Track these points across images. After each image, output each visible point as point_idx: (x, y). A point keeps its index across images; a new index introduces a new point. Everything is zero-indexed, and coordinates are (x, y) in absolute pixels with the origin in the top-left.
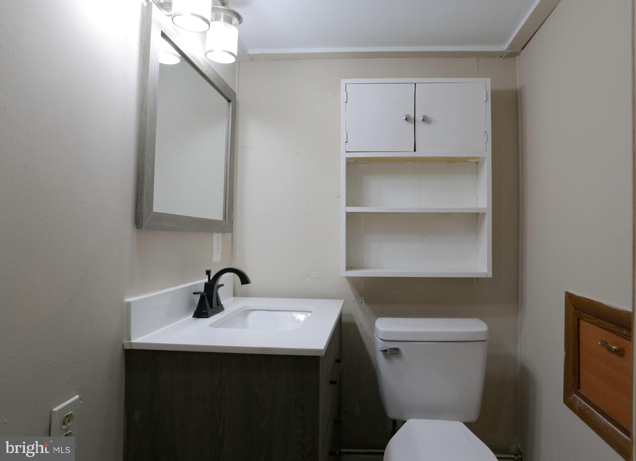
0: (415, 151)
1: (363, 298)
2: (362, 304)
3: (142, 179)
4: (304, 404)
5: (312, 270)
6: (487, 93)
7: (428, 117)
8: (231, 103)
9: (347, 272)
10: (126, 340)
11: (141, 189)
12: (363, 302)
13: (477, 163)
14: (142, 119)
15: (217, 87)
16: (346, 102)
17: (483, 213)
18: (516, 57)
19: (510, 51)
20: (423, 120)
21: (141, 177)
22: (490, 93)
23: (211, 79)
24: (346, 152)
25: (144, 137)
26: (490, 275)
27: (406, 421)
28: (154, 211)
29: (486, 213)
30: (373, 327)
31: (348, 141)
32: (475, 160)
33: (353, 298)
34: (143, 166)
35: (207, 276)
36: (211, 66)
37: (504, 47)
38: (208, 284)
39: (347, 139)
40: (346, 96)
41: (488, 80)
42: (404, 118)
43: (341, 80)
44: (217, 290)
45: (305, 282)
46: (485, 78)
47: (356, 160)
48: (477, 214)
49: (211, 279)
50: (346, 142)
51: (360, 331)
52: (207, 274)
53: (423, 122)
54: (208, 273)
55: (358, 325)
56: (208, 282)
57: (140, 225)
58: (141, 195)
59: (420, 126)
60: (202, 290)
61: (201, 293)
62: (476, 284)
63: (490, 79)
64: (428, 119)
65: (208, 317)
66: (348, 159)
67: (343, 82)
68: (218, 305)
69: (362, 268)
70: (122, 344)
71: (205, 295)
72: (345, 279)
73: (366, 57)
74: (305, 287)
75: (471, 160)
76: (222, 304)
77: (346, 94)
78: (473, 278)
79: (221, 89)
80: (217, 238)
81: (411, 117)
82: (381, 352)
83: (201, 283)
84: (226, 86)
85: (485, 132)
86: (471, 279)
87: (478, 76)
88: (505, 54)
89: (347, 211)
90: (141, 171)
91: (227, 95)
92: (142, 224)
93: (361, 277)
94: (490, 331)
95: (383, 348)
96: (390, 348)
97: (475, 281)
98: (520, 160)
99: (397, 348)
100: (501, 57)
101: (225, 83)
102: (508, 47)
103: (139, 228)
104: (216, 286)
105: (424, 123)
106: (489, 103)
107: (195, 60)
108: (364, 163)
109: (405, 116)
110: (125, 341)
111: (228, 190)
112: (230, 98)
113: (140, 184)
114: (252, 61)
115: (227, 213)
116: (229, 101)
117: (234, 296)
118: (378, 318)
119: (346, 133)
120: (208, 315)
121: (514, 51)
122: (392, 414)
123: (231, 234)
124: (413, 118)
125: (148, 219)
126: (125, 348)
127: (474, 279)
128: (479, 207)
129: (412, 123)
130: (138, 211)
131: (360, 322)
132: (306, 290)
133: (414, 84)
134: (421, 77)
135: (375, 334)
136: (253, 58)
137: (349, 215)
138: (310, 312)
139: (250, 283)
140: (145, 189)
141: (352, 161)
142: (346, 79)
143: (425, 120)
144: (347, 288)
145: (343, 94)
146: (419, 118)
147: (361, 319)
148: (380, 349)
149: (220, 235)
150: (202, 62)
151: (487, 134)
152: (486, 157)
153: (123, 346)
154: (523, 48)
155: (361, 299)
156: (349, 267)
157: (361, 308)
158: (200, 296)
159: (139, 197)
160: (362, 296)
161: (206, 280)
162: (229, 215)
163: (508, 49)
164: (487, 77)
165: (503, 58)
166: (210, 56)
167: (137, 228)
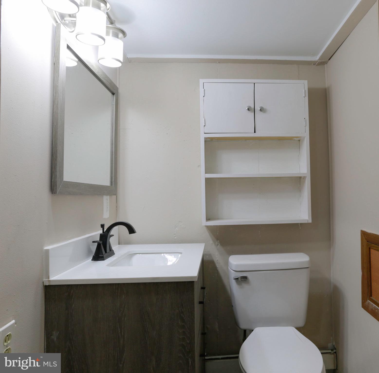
0: (255, 132)
1: (218, 241)
2: (218, 246)
3: (56, 156)
4: (183, 316)
5: (180, 222)
6: (305, 91)
7: (264, 108)
8: (115, 96)
9: (207, 222)
10: (46, 279)
11: (55, 164)
12: (219, 244)
13: (299, 140)
14: (54, 111)
15: (105, 84)
16: (204, 96)
17: (304, 177)
18: (325, 64)
19: (320, 61)
20: (260, 110)
21: (55, 155)
22: (307, 91)
23: (101, 78)
24: (205, 133)
25: (56, 125)
26: (310, 221)
27: (253, 330)
28: (64, 180)
29: (306, 177)
30: (227, 263)
31: (206, 125)
32: (298, 139)
33: (212, 242)
34: (56, 147)
35: (102, 228)
36: (100, 68)
37: (317, 58)
38: (102, 235)
39: (205, 124)
40: (203, 92)
41: (306, 82)
42: (247, 108)
43: (200, 79)
44: (109, 239)
45: (175, 231)
46: (304, 80)
47: (212, 139)
48: (300, 177)
49: (105, 231)
50: (204, 126)
51: (217, 266)
52: (101, 227)
53: (261, 111)
54: (103, 226)
55: (215, 262)
56: (102, 233)
57: (54, 191)
58: (55, 168)
59: (259, 114)
60: (98, 239)
61: (98, 242)
62: (300, 228)
63: (307, 81)
64: (264, 109)
65: (104, 260)
66: (206, 139)
67: (201, 81)
68: (110, 250)
69: (218, 219)
70: (42, 282)
71: (101, 243)
72: (205, 228)
73: (217, 62)
74: (174, 235)
75: (295, 139)
76: (113, 250)
77: (204, 90)
78: (298, 223)
79: (108, 86)
80: (106, 199)
81: (252, 108)
82: (234, 280)
83: (97, 234)
84: (111, 83)
85: (305, 119)
86: (297, 224)
87: (299, 79)
88: (317, 63)
89: (206, 177)
90: (55, 151)
91: (112, 90)
92: (56, 190)
93: (217, 226)
94: (311, 261)
95: (235, 277)
96: (241, 276)
97: (300, 226)
98: (329, 138)
99: (245, 277)
100: (314, 64)
101: (110, 80)
102: (319, 58)
103: (54, 193)
104: (109, 236)
105: (261, 113)
106: (307, 98)
107: (91, 64)
108: (218, 141)
109: (247, 107)
110: (44, 280)
111: (113, 162)
112: (114, 92)
113: (54, 161)
114: (130, 62)
115: (113, 180)
116: (113, 94)
117: (119, 244)
118: (230, 256)
119: (204, 119)
120: (104, 258)
121: (323, 61)
122: (243, 325)
123: (115, 196)
124: (253, 109)
125: (61, 186)
126: (45, 284)
127: (299, 225)
128: (301, 172)
129: (252, 112)
130: (53, 180)
131: (217, 259)
132: (176, 237)
133: (254, 84)
134: (258, 78)
135: (229, 267)
136: (131, 61)
137: (208, 180)
138: (181, 253)
139: (136, 232)
140: (58, 164)
141: (209, 140)
142: (203, 79)
143: (261, 110)
144: (207, 235)
145: (201, 90)
146: (258, 108)
147: (217, 257)
148: (233, 278)
149: (108, 197)
150: (94, 66)
151: (306, 120)
152: (305, 137)
153: (43, 283)
154: (329, 59)
155: (217, 242)
156: (208, 219)
157: (217, 249)
158: (97, 244)
159: (54, 170)
160: (218, 240)
161: (101, 232)
162: (115, 181)
163: (319, 59)
164: (305, 80)
165: (316, 65)
166: (102, 62)
167: (52, 193)
